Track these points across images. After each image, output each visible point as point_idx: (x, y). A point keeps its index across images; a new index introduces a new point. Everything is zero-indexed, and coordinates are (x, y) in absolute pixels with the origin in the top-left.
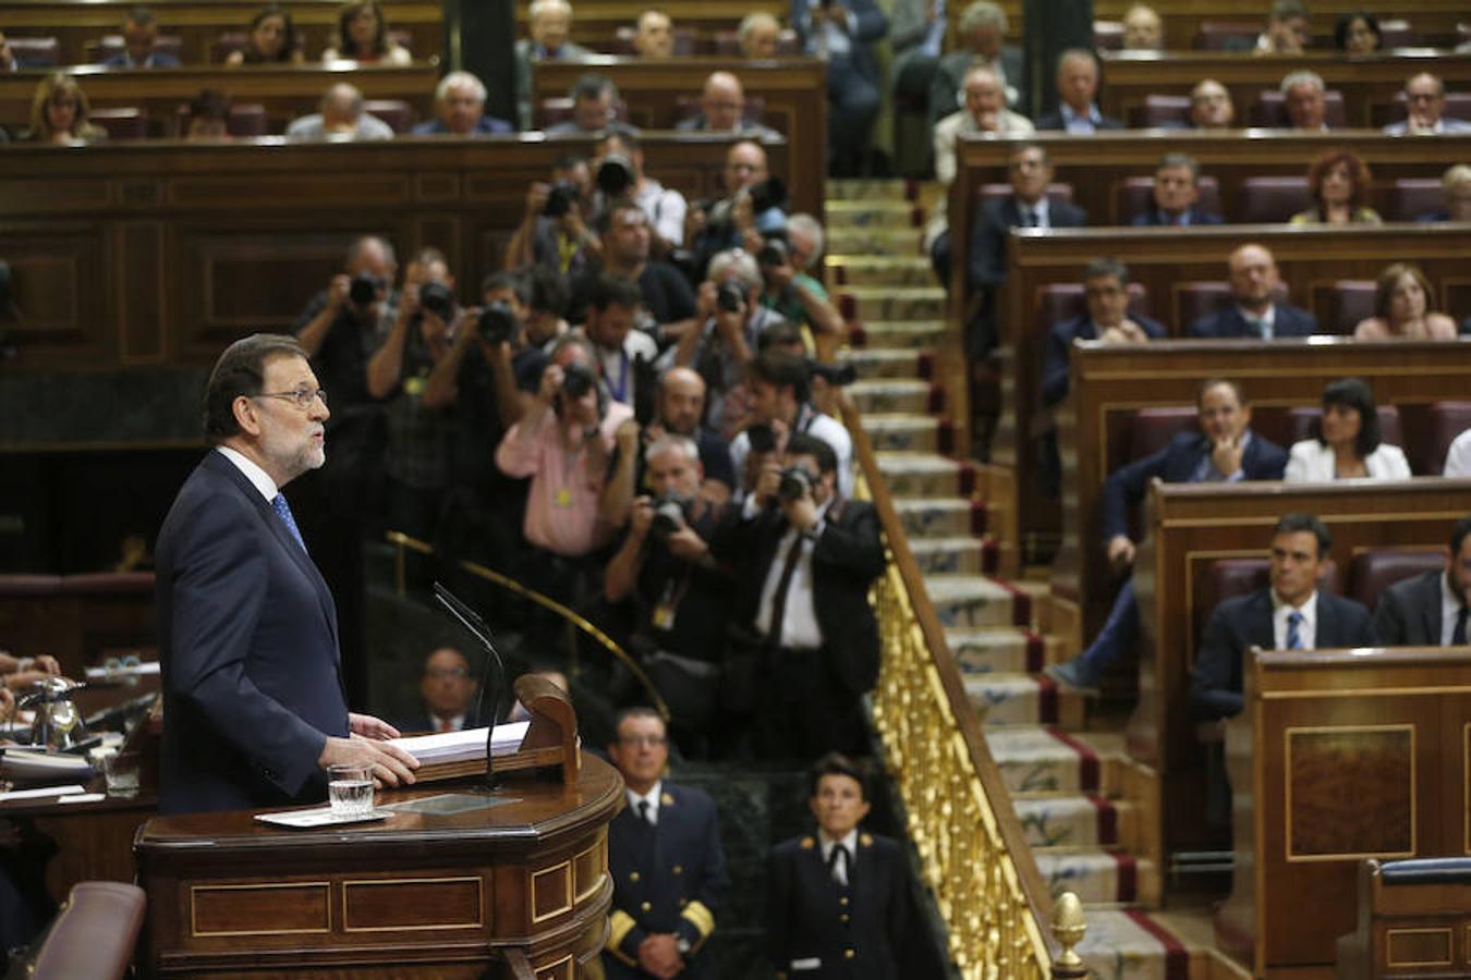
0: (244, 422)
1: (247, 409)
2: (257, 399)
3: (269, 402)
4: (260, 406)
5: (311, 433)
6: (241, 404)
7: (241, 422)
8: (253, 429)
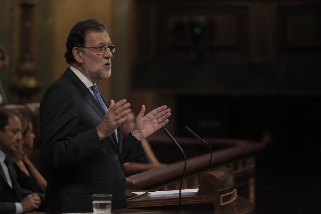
0: (77, 58)
1: (78, 53)
2: (82, 48)
3: (86, 50)
4: (83, 52)
5: (103, 64)
6: (76, 50)
7: (75, 58)
8: (80, 61)
